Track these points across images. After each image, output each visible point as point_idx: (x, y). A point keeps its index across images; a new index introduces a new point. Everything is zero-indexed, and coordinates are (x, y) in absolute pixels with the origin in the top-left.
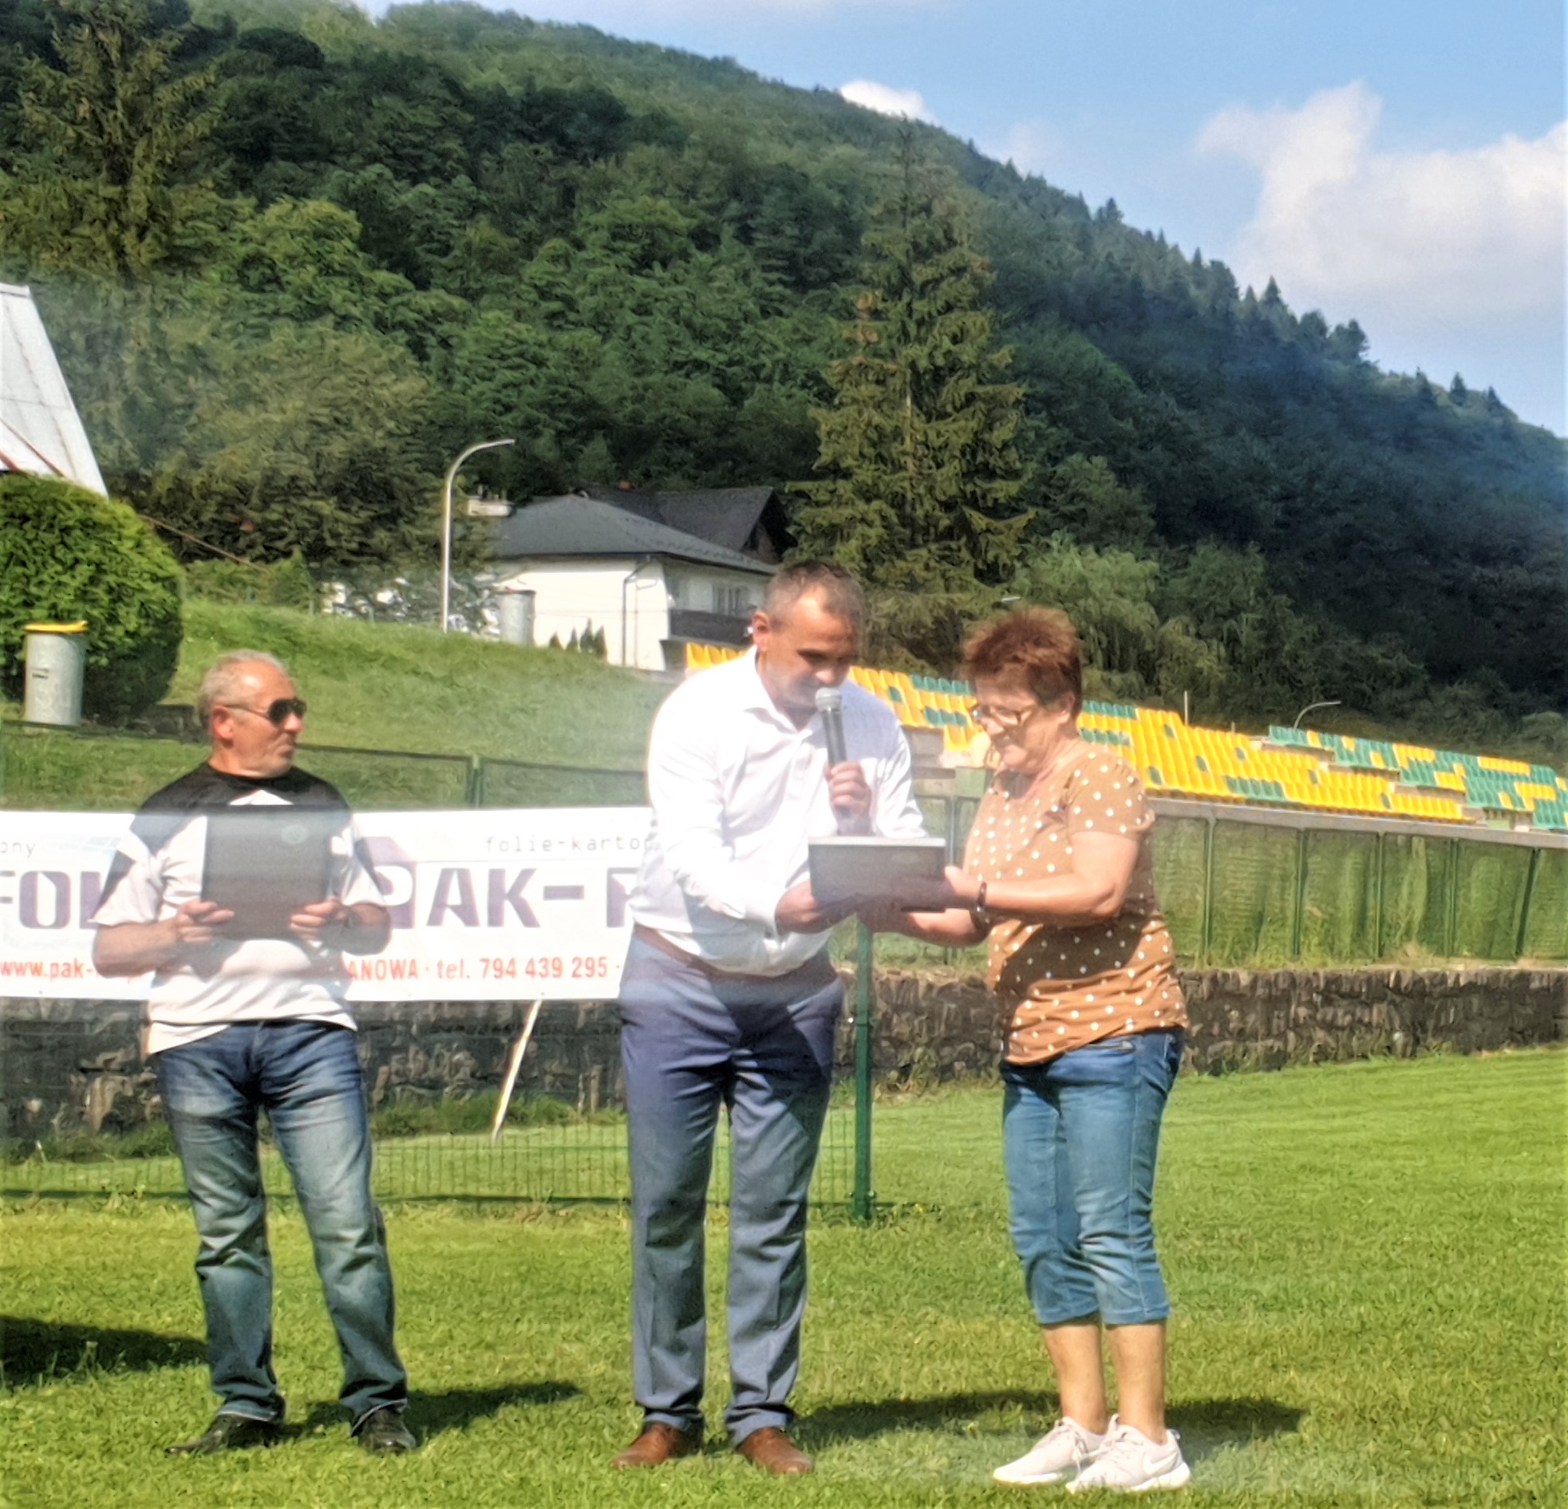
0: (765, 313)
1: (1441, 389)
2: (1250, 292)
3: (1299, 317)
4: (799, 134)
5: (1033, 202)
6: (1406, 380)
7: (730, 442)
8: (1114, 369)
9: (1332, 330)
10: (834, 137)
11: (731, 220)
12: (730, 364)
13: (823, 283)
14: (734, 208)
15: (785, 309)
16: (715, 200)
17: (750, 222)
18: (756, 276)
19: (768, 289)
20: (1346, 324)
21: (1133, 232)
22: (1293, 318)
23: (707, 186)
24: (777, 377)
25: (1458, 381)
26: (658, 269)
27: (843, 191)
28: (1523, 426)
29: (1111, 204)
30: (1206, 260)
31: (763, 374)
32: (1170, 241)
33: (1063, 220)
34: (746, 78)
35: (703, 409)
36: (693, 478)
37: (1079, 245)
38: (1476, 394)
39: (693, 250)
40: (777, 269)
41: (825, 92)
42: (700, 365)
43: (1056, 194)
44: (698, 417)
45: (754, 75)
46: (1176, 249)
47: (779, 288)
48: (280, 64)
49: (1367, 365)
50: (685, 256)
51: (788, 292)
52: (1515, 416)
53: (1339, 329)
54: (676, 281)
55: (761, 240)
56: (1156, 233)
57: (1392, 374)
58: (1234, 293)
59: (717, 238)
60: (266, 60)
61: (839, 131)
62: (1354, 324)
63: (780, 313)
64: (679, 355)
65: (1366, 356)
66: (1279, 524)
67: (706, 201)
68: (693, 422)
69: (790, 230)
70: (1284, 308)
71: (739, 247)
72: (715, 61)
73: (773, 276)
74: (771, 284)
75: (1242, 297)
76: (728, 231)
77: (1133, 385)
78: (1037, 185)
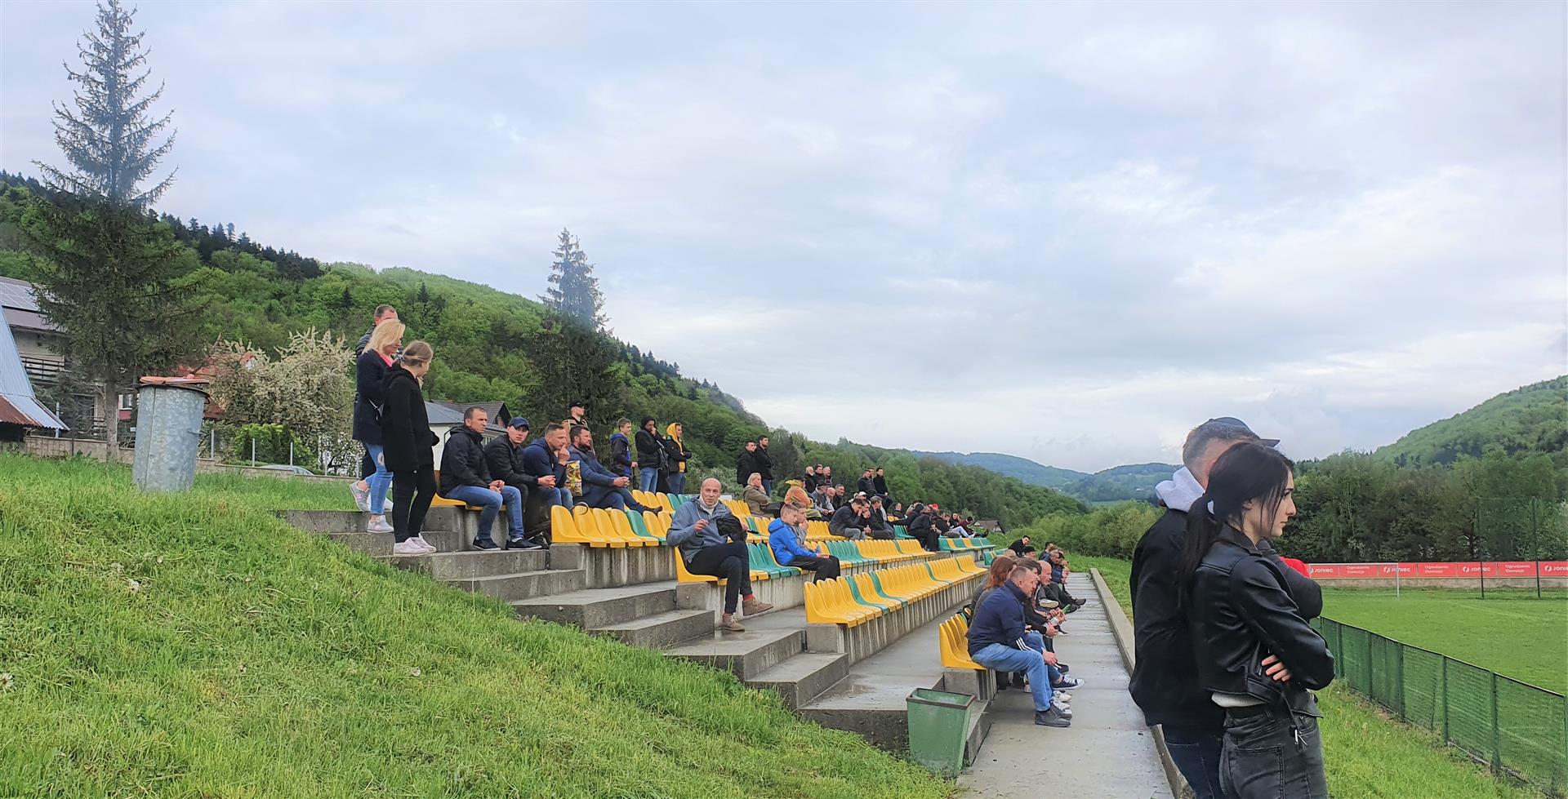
2: (644, 355)
30: (631, 346)
32: (620, 340)
46: (622, 343)
48: (343, 279)
49: (679, 375)
53: (670, 365)
57: (686, 378)
58: (639, 354)
60: (338, 278)
62: (675, 364)
65: (679, 372)
70: (654, 359)
75: (641, 355)
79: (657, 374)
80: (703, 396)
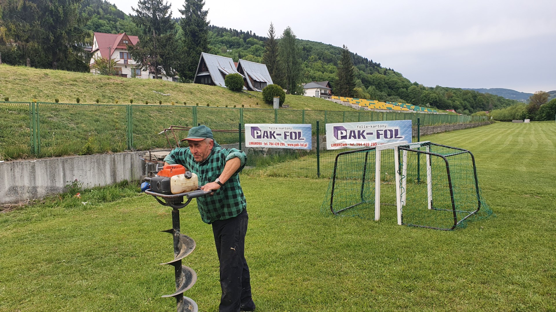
4: (328, 48)
9: (377, 64)
21: (359, 56)
27: (331, 53)
29: (356, 53)
33: (352, 55)
35: (320, 74)
37: (354, 57)
41: (330, 45)
43: (351, 53)
45: (323, 44)
52: (395, 71)
56: (361, 56)
58: (368, 61)
61: (331, 48)
65: (380, 66)
70: (373, 62)
72: (320, 42)
79: (374, 67)
80: (389, 73)
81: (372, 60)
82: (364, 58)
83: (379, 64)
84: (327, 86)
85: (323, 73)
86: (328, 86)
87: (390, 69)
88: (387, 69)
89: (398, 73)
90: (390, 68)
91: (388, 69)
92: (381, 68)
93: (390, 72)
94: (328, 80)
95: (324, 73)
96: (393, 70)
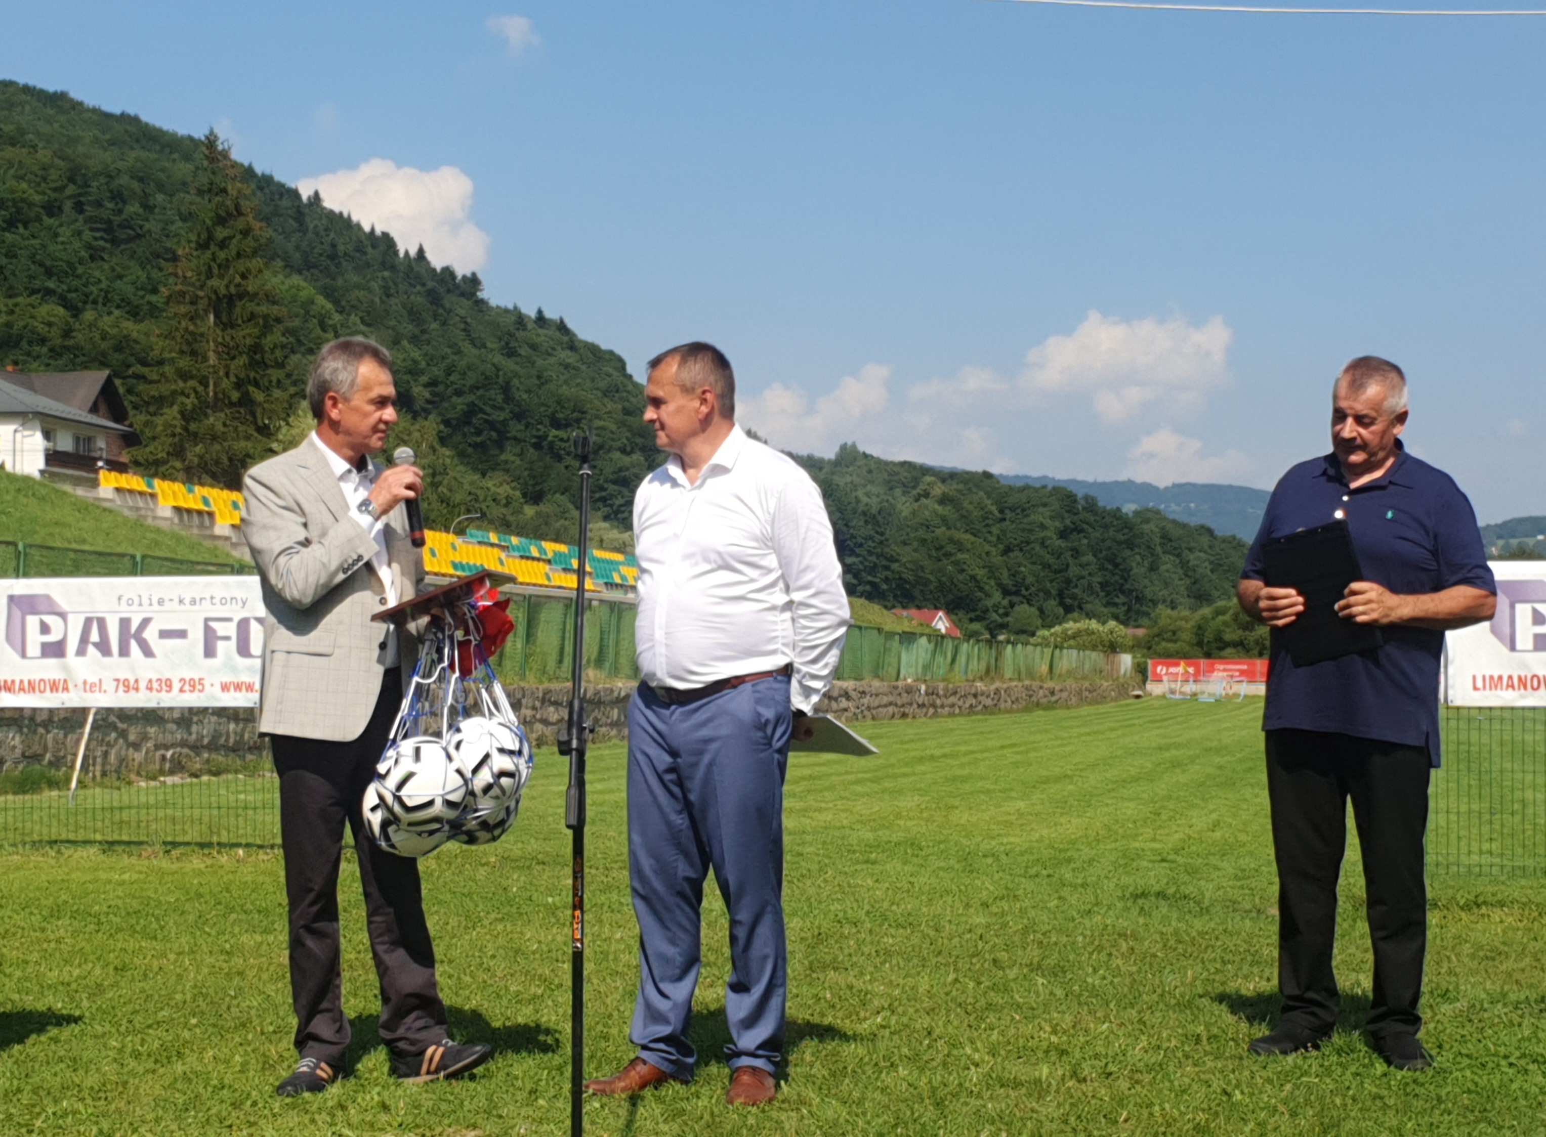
0: (92, 258)
1: (529, 317)
2: (407, 253)
3: (438, 270)
4: (112, 143)
5: (267, 191)
6: (506, 311)
7: (71, 343)
8: (321, 300)
9: (459, 277)
10: (135, 145)
11: (69, 197)
12: (69, 291)
13: (130, 239)
14: (71, 189)
15: (106, 257)
16: (59, 184)
17: (82, 199)
18: (87, 235)
19: (95, 243)
20: (469, 275)
21: (331, 212)
22: (434, 270)
23: (54, 175)
24: (100, 300)
25: (540, 312)
26: (21, 230)
27: (141, 180)
28: (581, 341)
29: (317, 194)
30: (378, 232)
31: (91, 298)
33: (285, 203)
34: (76, 106)
35: (52, 319)
36: (48, 365)
37: (296, 220)
38: (551, 320)
39: (45, 218)
40: (99, 230)
41: (129, 116)
42: (49, 292)
43: (280, 186)
44: (50, 324)
45: (81, 104)
46: (358, 226)
47: (102, 243)
49: (482, 302)
50: (39, 219)
51: (108, 245)
52: (574, 335)
53: (464, 277)
54: (34, 237)
55: (90, 210)
56: (345, 215)
57: (498, 307)
58: (396, 253)
59: (60, 209)
61: (138, 141)
62: (474, 274)
63: (103, 259)
64: (37, 284)
65: (480, 295)
66: (428, 402)
67: (54, 185)
68: (47, 329)
69: (111, 205)
70: (428, 263)
71: (73, 215)
72: (55, 93)
73: (98, 235)
74: (96, 239)
75: (402, 254)
76: (68, 206)
77: (333, 311)
78: (267, 180)
79: (434, 298)
80: (534, 347)
81: (421, 251)
82: (367, 228)
83: (473, 281)
84: (94, 409)
85: (75, 311)
86: (103, 407)
87: (541, 318)
88: (520, 319)
89: (593, 349)
90: (549, 314)
91: (533, 314)
92: (481, 304)
93: (542, 336)
94: (103, 364)
95: (89, 315)
96: (562, 327)
